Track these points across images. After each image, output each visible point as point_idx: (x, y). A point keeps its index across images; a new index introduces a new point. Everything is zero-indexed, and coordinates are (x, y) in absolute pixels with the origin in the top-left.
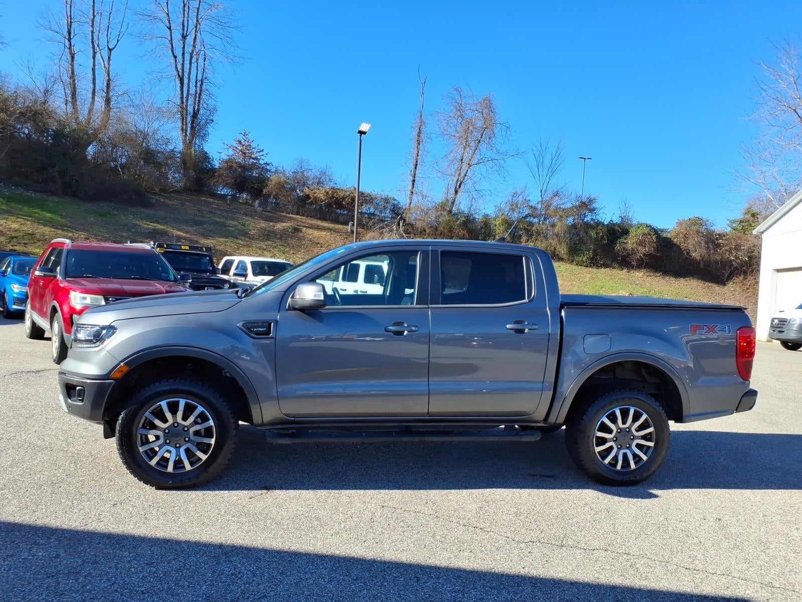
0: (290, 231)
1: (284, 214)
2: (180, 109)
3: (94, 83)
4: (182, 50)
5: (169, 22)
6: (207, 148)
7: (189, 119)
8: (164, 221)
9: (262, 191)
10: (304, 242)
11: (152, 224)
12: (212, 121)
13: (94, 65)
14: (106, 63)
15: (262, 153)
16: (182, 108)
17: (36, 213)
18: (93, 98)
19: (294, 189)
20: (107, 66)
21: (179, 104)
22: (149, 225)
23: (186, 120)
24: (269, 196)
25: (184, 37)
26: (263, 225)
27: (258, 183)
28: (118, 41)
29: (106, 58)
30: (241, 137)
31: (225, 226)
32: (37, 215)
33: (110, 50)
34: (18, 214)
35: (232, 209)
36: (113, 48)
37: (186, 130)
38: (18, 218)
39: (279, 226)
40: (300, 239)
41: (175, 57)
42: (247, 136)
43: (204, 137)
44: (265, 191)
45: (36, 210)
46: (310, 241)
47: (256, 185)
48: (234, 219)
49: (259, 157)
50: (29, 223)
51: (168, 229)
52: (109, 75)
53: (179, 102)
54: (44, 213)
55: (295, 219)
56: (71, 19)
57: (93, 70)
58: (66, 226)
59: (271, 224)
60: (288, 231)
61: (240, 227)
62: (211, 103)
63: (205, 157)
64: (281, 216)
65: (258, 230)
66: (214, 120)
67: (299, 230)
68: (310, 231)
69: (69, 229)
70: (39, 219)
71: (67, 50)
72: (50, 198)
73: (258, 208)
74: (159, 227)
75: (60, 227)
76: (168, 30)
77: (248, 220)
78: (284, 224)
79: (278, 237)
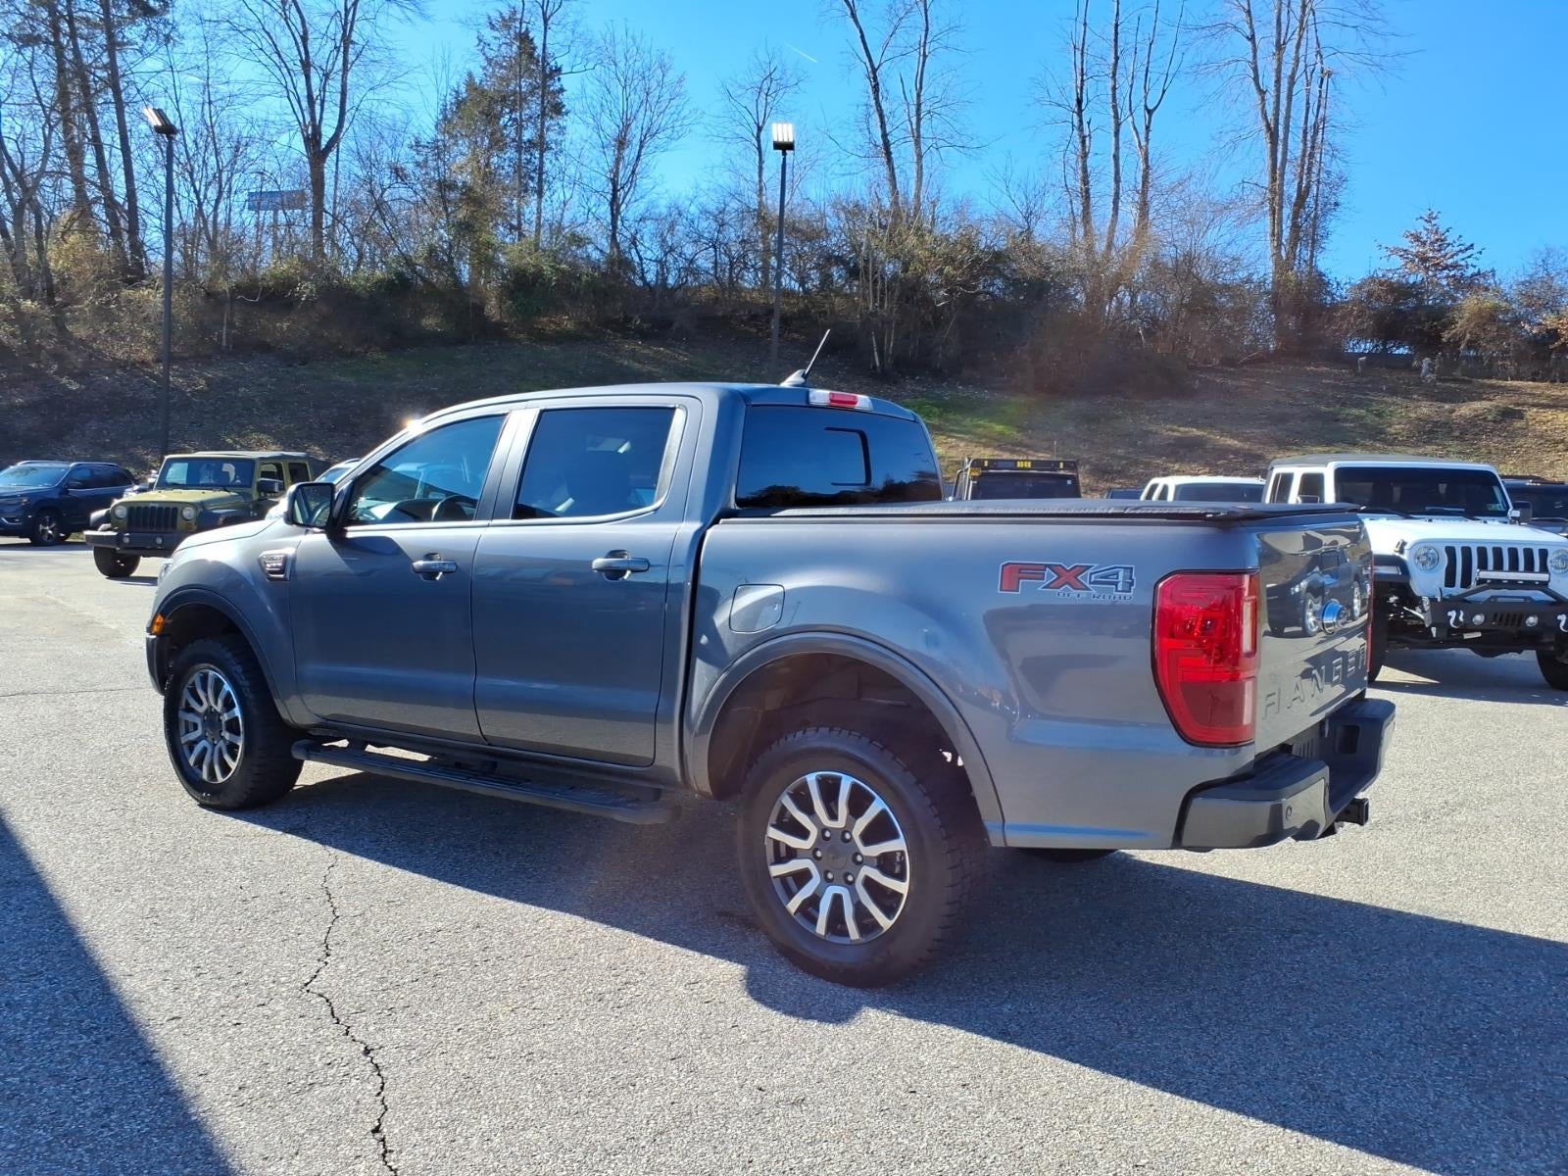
0: (1490, 418)
1: (1494, 381)
2: (1269, 195)
3: (1117, 180)
4: (1274, 74)
5: (1251, 27)
6: (1323, 263)
7: (1287, 211)
8: (1209, 421)
9: (1441, 337)
10: (1522, 441)
11: (1182, 429)
12: (1336, 204)
13: (1117, 148)
14: (1142, 137)
15: (1469, 253)
16: (1272, 191)
17: (978, 426)
18: (1116, 209)
19: (1516, 321)
20: (1143, 143)
21: (1266, 185)
22: (1174, 431)
23: (1280, 214)
24: (1457, 344)
25: (1280, 47)
26: (1425, 410)
27: (1434, 321)
28: (1164, 91)
29: (1142, 130)
30: (1420, 227)
31: (1337, 420)
32: (980, 430)
33: (1150, 112)
34: (952, 431)
35: (1366, 383)
36: (1155, 108)
37: (1280, 235)
38: (949, 437)
39: (1466, 410)
40: (1513, 435)
41: (1262, 93)
42: (1433, 222)
43: (1315, 243)
44: (1446, 336)
45: (982, 422)
46: (1541, 437)
47: (1427, 325)
48: (1358, 405)
49: (1463, 263)
50: (962, 444)
51: (1212, 436)
52: (1146, 160)
53: (1266, 180)
54: (993, 425)
55: (1515, 390)
56: (1082, 75)
57: (1116, 158)
58: (1020, 444)
59: (1447, 406)
60: (1485, 419)
61: (1370, 419)
62: (1335, 167)
63: (1319, 281)
64: (1482, 386)
65: (1410, 422)
66: (1340, 200)
67: (1520, 415)
68: (1549, 414)
69: (1024, 450)
70: (981, 436)
71: (1076, 132)
72: (1013, 399)
73: (1426, 374)
74: (1195, 432)
75: (1009, 447)
76: (1249, 43)
77: (1394, 403)
78: (1477, 405)
79: (1457, 434)
